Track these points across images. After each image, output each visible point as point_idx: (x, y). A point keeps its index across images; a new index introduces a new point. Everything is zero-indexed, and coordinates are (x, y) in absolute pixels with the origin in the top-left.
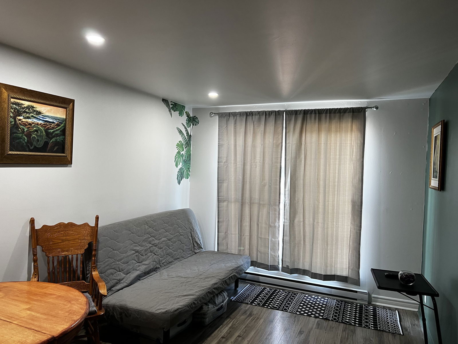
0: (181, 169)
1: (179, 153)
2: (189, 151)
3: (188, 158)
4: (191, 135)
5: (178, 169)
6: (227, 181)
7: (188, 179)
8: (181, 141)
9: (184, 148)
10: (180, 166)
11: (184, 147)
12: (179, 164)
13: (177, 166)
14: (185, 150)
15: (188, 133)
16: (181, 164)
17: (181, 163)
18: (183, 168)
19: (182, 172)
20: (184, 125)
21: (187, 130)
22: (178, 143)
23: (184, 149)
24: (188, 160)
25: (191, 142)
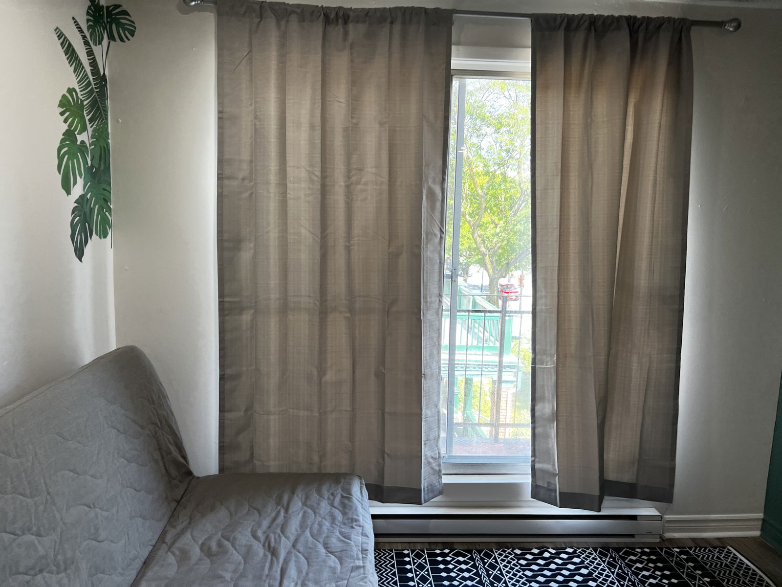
0: (81, 200)
1: (69, 135)
2: (101, 135)
3: (100, 160)
4: (104, 74)
5: (70, 202)
6: (252, 245)
7: (105, 237)
8: (74, 90)
9: (88, 123)
10: (78, 190)
11: (87, 118)
12: (75, 183)
13: (67, 187)
14: (90, 130)
15: (94, 64)
16: (80, 181)
17: (81, 176)
18: (88, 197)
19: (85, 214)
20: (81, 31)
21: (90, 53)
22: (64, 96)
23: (89, 126)
24: (102, 168)
25: (109, 103)
